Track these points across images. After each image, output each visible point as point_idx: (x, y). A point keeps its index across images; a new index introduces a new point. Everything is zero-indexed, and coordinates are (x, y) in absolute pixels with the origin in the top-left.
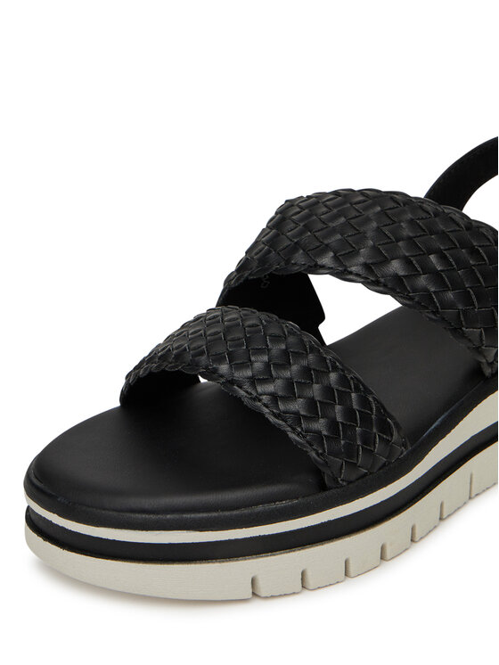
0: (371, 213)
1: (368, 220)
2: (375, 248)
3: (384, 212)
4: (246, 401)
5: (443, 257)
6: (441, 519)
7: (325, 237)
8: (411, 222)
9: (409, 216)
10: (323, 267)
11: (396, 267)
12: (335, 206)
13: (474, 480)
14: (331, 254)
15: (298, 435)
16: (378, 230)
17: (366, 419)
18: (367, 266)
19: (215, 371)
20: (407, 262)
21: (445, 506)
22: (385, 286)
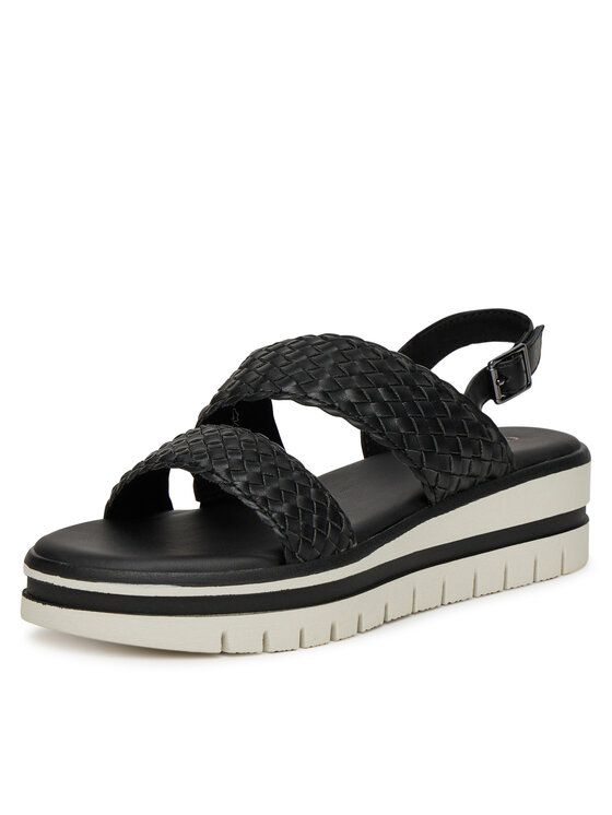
0: (329, 352)
1: (327, 357)
2: (331, 380)
3: (340, 352)
4: (222, 487)
5: (389, 391)
6: (385, 622)
7: (290, 371)
8: (363, 361)
9: (362, 356)
10: (287, 393)
11: (348, 395)
12: (297, 348)
13: (417, 595)
14: (295, 383)
15: (265, 513)
16: (335, 366)
17: (321, 510)
18: (324, 394)
19: (197, 464)
20: (359, 392)
21: (389, 608)
22: (339, 409)
